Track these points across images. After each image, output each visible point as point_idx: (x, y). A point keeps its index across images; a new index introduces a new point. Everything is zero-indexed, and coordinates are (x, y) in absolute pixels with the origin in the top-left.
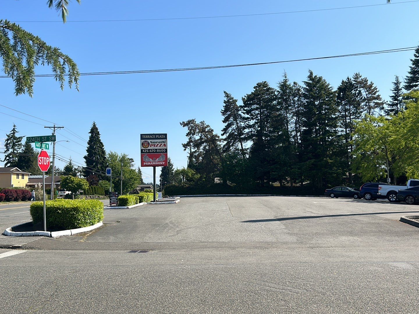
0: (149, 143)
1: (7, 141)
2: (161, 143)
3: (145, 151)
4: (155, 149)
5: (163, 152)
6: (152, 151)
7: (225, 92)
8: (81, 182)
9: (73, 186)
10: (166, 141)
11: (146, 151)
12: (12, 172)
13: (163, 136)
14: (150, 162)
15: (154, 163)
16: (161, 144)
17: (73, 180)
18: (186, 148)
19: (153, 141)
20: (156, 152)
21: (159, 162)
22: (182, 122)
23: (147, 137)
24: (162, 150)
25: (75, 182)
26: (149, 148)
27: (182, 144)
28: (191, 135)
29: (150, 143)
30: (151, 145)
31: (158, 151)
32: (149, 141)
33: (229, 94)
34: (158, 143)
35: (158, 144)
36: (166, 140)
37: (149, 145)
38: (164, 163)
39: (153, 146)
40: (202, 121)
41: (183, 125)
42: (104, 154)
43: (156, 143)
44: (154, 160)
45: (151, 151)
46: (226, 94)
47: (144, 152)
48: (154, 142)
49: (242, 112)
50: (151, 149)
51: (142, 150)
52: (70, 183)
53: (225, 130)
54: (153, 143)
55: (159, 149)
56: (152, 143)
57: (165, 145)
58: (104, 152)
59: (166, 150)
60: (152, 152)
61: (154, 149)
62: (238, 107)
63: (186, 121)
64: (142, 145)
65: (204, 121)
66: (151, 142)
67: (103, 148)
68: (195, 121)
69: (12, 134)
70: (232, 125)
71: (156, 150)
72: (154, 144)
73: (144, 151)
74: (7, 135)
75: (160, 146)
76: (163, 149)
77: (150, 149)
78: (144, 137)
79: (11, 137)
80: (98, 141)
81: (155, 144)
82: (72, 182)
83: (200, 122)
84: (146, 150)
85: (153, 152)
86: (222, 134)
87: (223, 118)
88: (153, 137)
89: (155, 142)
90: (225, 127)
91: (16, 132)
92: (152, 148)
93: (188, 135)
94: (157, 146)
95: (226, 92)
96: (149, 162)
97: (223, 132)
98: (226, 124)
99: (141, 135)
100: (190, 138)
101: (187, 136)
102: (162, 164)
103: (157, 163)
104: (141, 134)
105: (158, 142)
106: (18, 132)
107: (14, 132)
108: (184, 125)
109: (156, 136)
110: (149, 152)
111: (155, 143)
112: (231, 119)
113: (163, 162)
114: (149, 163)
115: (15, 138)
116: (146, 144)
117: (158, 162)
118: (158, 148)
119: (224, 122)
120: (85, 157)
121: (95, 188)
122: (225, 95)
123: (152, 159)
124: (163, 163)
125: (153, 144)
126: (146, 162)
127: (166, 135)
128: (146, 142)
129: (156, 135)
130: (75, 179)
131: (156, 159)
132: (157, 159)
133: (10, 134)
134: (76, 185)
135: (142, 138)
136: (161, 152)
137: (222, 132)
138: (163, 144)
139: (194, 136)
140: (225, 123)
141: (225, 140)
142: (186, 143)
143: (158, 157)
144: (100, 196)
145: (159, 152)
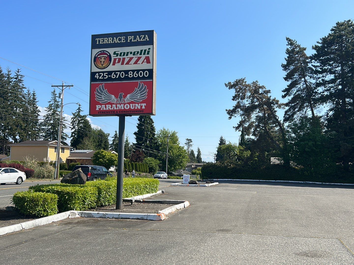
0: (110, 57)
1: (73, 119)
2: (139, 56)
3: (100, 76)
4: (125, 71)
5: (144, 78)
6: (116, 75)
7: (287, 39)
8: (113, 158)
9: (104, 161)
10: (151, 50)
11: (103, 76)
12: (48, 145)
13: (144, 38)
14: (112, 104)
15: (121, 107)
16: (139, 58)
17: (104, 155)
18: (232, 115)
19: (119, 50)
20: (127, 78)
21: (132, 103)
22: (227, 83)
23: (106, 41)
24: (141, 73)
25: (106, 158)
26: (111, 68)
27: (226, 110)
28: (240, 99)
29: (112, 55)
30: (115, 60)
31: (130, 75)
32: (111, 51)
33: (294, 40)
34: (131, 56)
35: (131, 59)
36: (150, 46)
37: (110, 60)
38: (144, 105)
39: (119, 62)
40: (255, 81)
41: (229, 87)
42: (153, 131)
43: (127, 55)
44: (121, 98)
45: (113, 76)
46: (290, 40)
47: (99, 80)
48: (121, 53)
49: (312, 65)
50: (115, 72)
51: (93, 74)
52: (101, 158)
53: (287, 91)
54: (120, 55)
55: (133, 71)
56: (117, 55)
57: (148, 60)
58: (153, 129)
59: (151, 71)
60: (115, 79)
61: (120, 71)
62: (307, 58)
63: (232, 82)
64: (95, 61)
65: (257, 81)
66: (115, 53)
67: (153, 124)
68: (245, 81)
69: (77, 113)
70: (297, 84)
71: (127, 72)
72: (121, 57)
73: (98, 77)
74: (73, 114)
75: (136, 63)
76: (143, 71)
77: (112, 72)
78: (99, 41)
79: (77, 116)
80: (148, 117)
81: (124, 59)
82: (104, 157)
83: (253, 82)
84: (103, 72)
85: (120, 79)
86: (284, 95)
87: (285, 74)
88: (120, 40)
89: (124, 53)
90: (288, 86)
91: (81, 111)
92: (118, 67)
93: (234, 98)
94: (128, 63)
95: (289, 38)
96: (109, 103)
97: (285, 93)
98: (289, 83)
99: (94, 37)
100: (238, 102)
101: (233, 100)
102: (139, 108)
103: (127, 107)
104: (92, 36)
105: (131, 53)
106: (83, 111)
107: (79, 111)
108: (231, 86)
109: (126, 39)
110: (110, 79)
111: (124, 55)
112: (296, 76)
113: (141, 103)
114: (109, 107)
115: (80, 117)
116: (103, 60)
117: (129, 103)
118: (132, 67)
119: (286, 79)
120: (135, 133)
121: (136, 165)
122: (288, 42)
123: (116, 97)
124: (141, 107)
125: (120, 59)
126: (101, 105)
127: (150, 33)
128: (103, 53)
129: (126, 34)
130: (107, 154)
131: (125, 96)
132: (128, 95)
133: (76, 113)
134: (107, 160)
135: (94, 45)
136: (138, 78)
137: (283, 94)
138: (143, 57)
139: (244, 101)
140: (287, 81)
141: (287, 105)
142: (232, 108)
143: (129, 90)
144: (142, 174)
145: (133, 78)
